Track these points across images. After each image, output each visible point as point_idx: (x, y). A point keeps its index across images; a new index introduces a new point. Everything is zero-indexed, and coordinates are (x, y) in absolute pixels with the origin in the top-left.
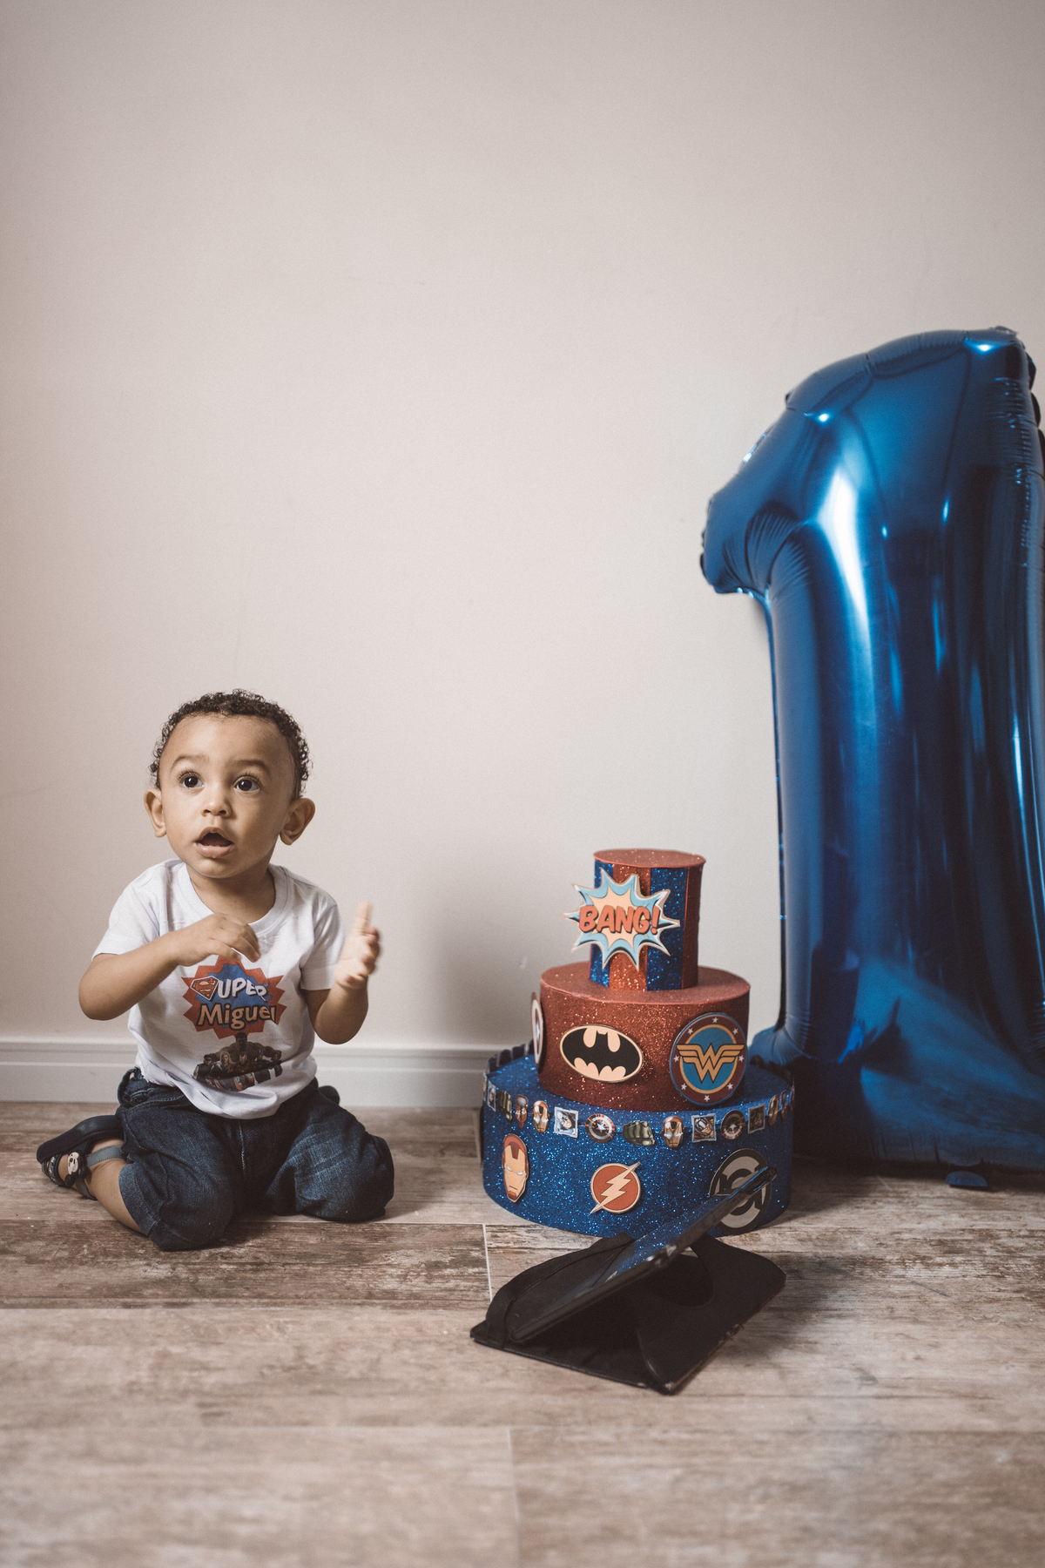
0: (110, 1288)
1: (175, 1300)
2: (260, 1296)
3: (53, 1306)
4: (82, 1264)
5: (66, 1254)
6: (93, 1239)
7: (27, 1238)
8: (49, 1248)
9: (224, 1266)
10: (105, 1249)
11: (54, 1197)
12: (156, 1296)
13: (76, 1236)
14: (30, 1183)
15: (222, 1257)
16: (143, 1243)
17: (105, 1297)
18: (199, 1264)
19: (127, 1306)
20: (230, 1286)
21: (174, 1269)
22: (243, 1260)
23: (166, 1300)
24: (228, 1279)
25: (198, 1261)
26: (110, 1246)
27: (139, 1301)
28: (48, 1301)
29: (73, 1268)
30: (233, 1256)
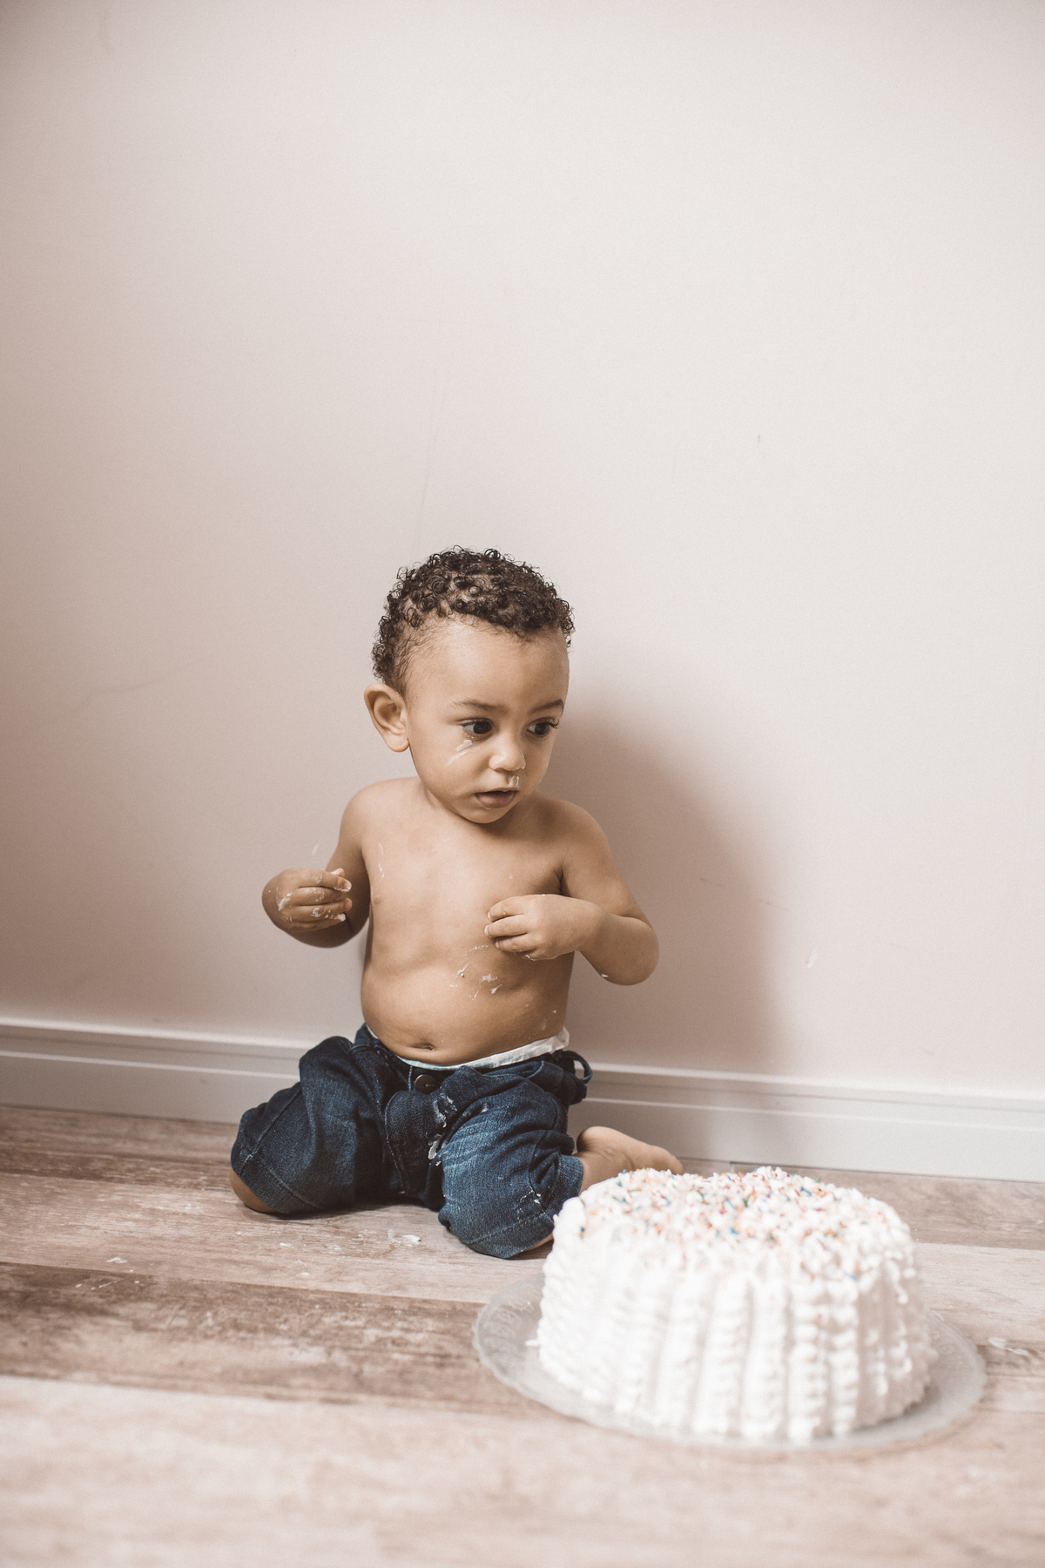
0: (246, 1372)
1: (333, 1395)
2: (449, 1398)
3: (174, 1388)
4: (206, 1337)
5: (184, 1322)
6: (219, 1305)
7: (132, 1297)
8: (161, 1313)
9: (396, 1356)
10: (235, 1320)
11: (162, 1246)
12: (307, 1387)
13: (196, 1300)
14: (130, 1224)
15: (394, 1342)
16: (285, 1316)
17: (242, 1383)
18: (364, 1349)
19: (270, 1397)
20: (407, 1382)
21: (329, 1354)
22: (423, 1350)
23: (322, 1394)
24: (403, 1374)
25: (361, 1346)
26: (242, 1317)
27: (285, 1392)
28: (168, 1382)
29: (195, 1342)
30: (407, 1343)
